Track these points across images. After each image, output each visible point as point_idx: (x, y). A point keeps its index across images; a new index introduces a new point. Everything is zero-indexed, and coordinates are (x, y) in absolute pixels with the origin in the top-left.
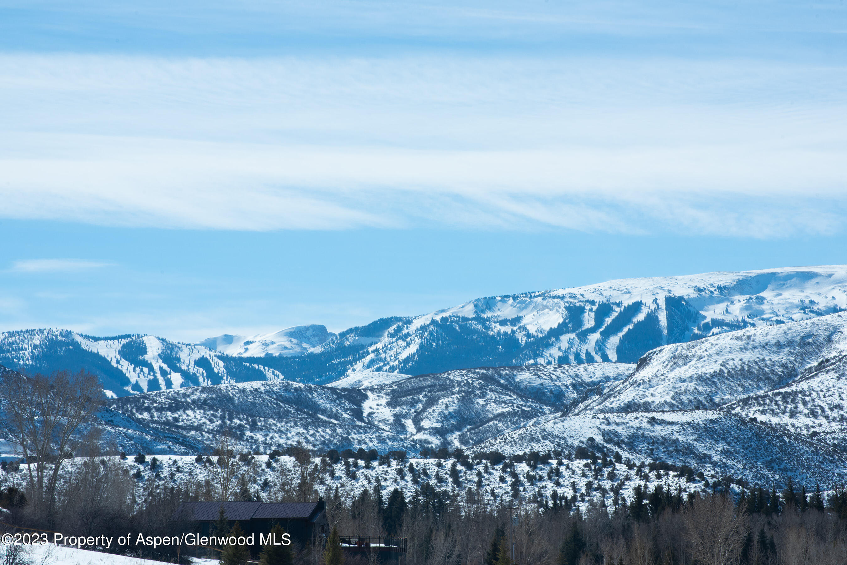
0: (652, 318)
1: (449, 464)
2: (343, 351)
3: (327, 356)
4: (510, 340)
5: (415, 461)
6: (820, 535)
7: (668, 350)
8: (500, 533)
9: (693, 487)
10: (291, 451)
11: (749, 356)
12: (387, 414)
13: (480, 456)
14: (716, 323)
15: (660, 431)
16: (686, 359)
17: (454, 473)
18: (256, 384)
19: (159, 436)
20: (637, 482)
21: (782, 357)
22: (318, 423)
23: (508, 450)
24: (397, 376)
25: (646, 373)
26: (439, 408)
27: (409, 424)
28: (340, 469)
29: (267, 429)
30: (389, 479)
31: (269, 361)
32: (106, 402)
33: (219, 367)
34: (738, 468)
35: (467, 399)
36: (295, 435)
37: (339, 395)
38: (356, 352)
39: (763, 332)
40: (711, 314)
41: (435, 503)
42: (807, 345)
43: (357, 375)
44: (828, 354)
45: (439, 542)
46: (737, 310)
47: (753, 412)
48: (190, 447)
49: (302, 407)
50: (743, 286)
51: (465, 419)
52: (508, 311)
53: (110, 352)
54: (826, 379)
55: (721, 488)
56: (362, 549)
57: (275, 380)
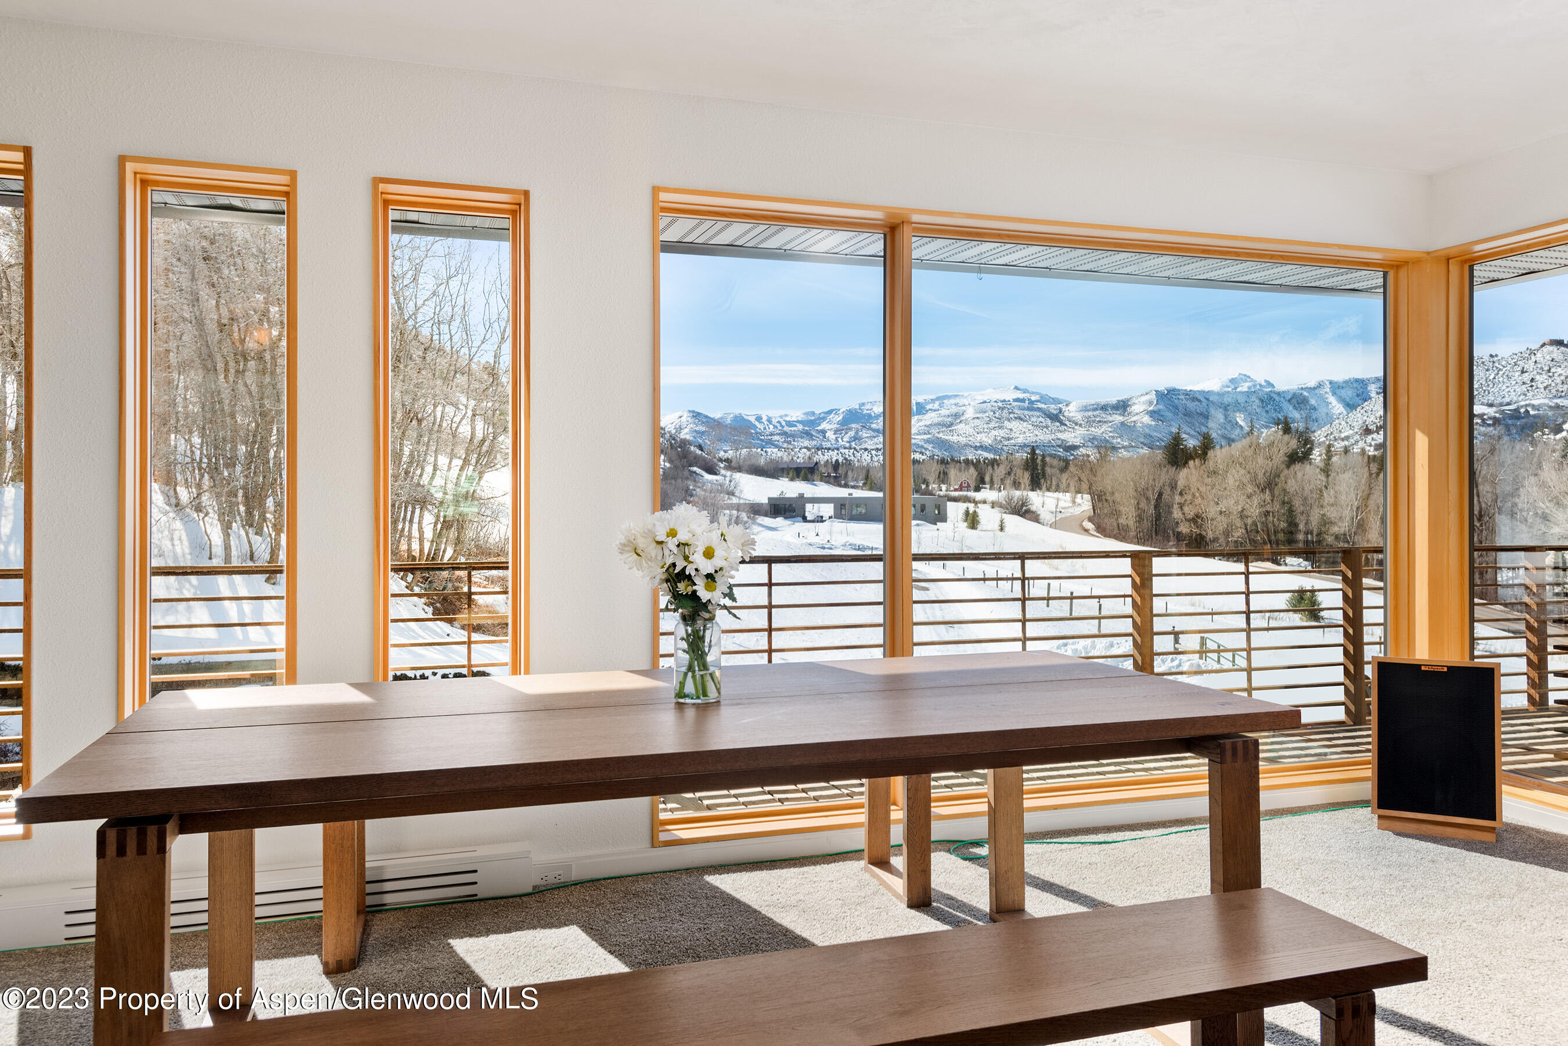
1: (852, 451)
2: (820, 419)
3: (815, 420)
4: (870, 415)
5: (842, 451)
6: (960, 470)
8: (868, 471)
9: (924, 457)
10: (805, 448)
11: (940, 419)
12: (834, 437)
13: (861, 449)
14: (930, 410)
16: (921, 420)
17: (853, 454)
18: (795, 428)
19: (767, 443)
21: (950, 419)
22: (813, 440)
23: (869, 447)
24: (836, 426)
26: (848, 435)
27: (840, 439)
28: (820, 452)
29: (798, 441)
30: (834, 456)
31: (798, 422)
32: (752, 433)
33: (784, 423)
34: (936, 451)
35: (857, 433)
36: (806, 443)
37: (819, 432)
38: (824, 419)
39: (944, 412)
40: (929, 407)
41: (848, 463)
42: (956, 416)
43: (824, 426)
44: (962, 418)
45: (850, 473)
46: (936, 406)
47: (941, 435)
48: (776, 446)
49: (808, 435)
50: (938, 399)
51: (856, 438)
52: (868, 406)
53: (752, 419)
54: (962, 425)
55: (932, 457)
56: (829, 476)
57: (800, 427)
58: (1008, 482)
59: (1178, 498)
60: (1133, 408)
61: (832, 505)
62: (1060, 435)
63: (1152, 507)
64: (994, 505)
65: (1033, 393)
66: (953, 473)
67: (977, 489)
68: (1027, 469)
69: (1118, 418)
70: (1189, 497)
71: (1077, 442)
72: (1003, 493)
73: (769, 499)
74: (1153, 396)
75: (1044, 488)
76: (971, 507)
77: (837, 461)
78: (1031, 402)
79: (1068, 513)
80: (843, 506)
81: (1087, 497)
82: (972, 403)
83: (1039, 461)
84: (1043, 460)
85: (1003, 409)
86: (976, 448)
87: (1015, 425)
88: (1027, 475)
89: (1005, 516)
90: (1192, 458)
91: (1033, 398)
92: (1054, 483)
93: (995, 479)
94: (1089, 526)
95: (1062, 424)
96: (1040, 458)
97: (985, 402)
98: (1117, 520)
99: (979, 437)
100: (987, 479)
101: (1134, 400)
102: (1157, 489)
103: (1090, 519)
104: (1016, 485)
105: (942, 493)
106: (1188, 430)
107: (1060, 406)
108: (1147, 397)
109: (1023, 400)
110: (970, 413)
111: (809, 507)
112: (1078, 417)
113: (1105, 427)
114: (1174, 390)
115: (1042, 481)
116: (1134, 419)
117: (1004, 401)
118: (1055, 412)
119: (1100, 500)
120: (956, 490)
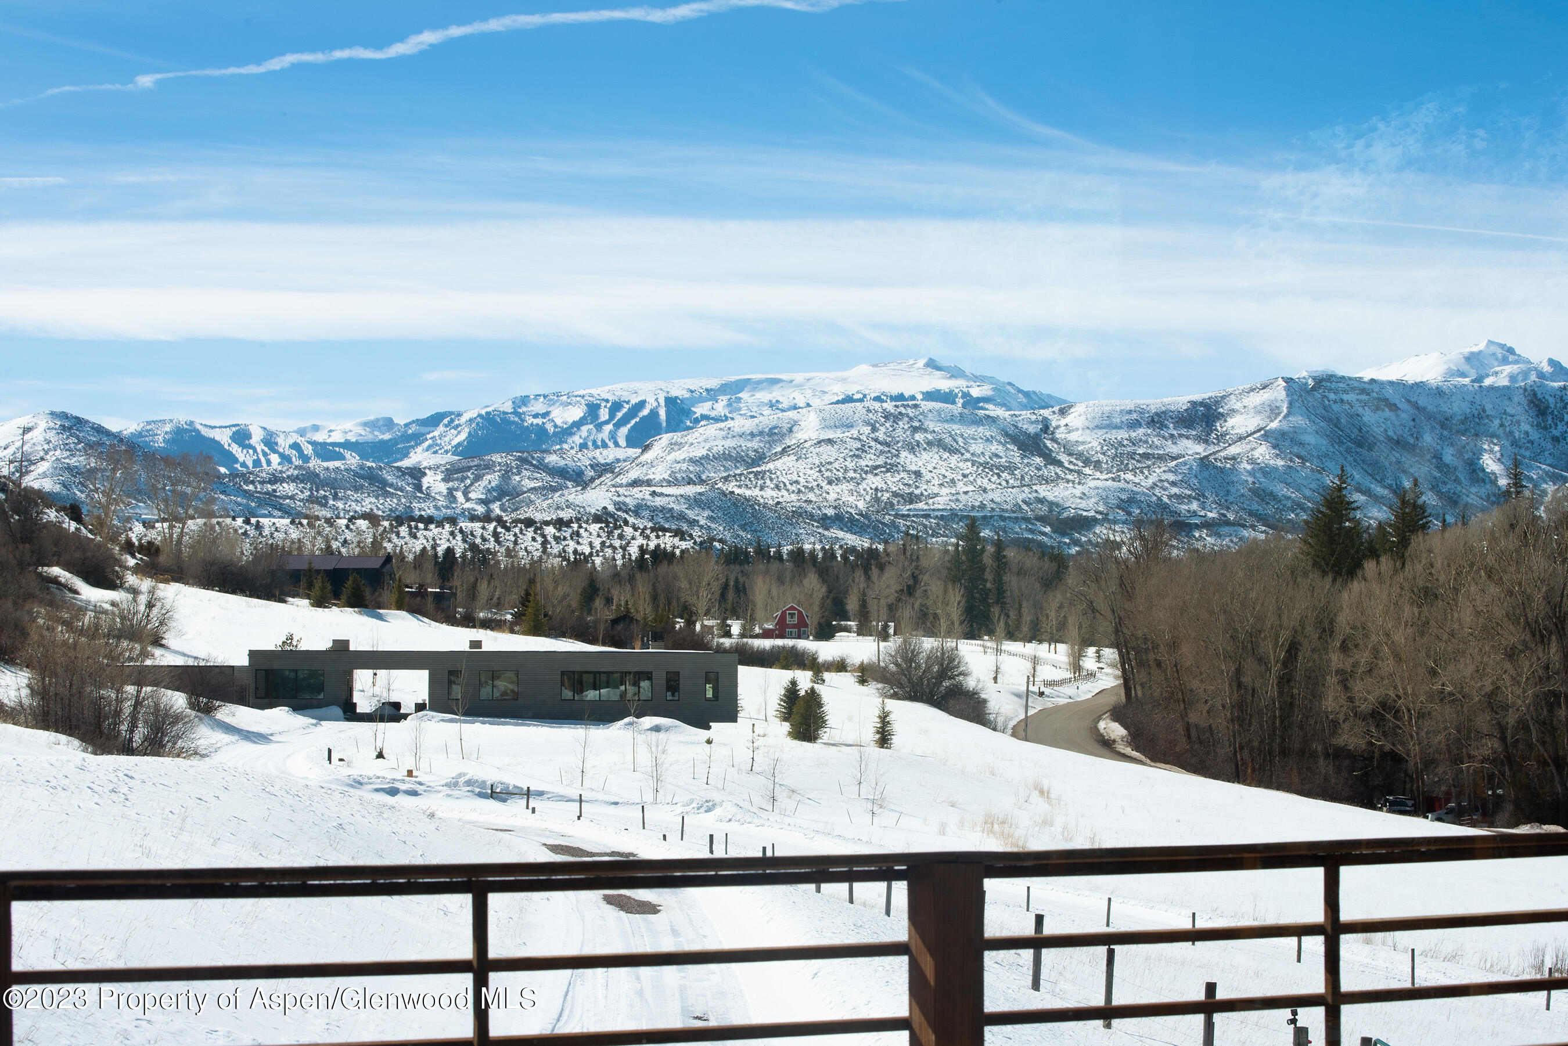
0: (654, 413)
1: (491, 527)
2: (406, 438)
3: (394, 442)
4: (541, 430)
5: (465, 525)
6: (781, 580)
7: (666, 438)
8: (532, 582)
9: (684, 545)
10: (365, 516)
11: (730, 443)
12: (442, 488)
13: (516, 521)
14: (705, 417)
15: (659, 501)
16: (680, 445)
17: (496, 534)
18: (337, 464)
19: (262, 503)
20: (641, 541)
21: (755, 444)
22: (387, 495)
23: (538, 517)
24: (450, 458)
25: (649, 456)
26: (483, 483)
27: (459, 495)
28: (404, 530)
29: (346, 498)
30: (443, 539)
31: (347, 445)
32: (220, 476)
33: (308, 450)
34: (719, 529)
35: (506, 476)
36: (368, 503)
37: (403, 472)
38: (417, 439)
39: (740, 424)
40: (700, 410)
41: (480, 558)
42: (773, 434)
43: (418, 457)
44: (790, 441)
45: (483, 587)
46: (720, 407)
47: (731, 487)
48: (286, 512)
49: (374, 482)
50: (725, 388)
51: (504, 492)
52: (539, 407)
53: (223, 437)
54: (788, 461)
55: (706, 545)
56: (421, 593)
57: (353, 460)
58: (907, 613)
59: (1336, 659)
60: (1231, 422)
61: (425, 674)
62: (1044, 491)
63: (1273, 680)
64: (866, 674)
65: (976, 379)
66: (761, 588)
67: (825, 633)
68: (955, 580)
69: (1192, 449)
70: (1364, 657)
71: (1090, 507)
72: (893, 644)
73: (253, 654)
74: (1278, 393)
75: (1000, 628)
76: (804, 679)
77: (450, 551)
78: (972, 402)
79: (1063, 695)
80: (453, 673)
81: (1110, 654)
82: (816, 402)
83: (987, 559)
84: (999, 556)
85: (897, 418)
86: (825, 522)
87: (926, 461)
88: (956, 597)
89: (892, 705)
90: (1374, 553)
91: (975, 392)
92: (1027, 617)
93: (872, 606)
94: (1115, 730)
95: (1051, 460)
96: (990, 549)
97: (848, 399)
98: (1184, 715)
99: (833, 493)
100: (852, 604)
101: (1233, 403)
102: (1284, 636)
103: (1118, 715)
104: (928, 624)
105: (727, 642)
106: (1367, 482)
107: (1046, 413)
108: (1265, 396)
109: (948, 397)
110: (809, 428)
111: (362, 678)
112: (1091, 442)
113: (1159, 472)
114: (1330, 378)
115: (996, 610)
116: (1233, 450)
117: (900, 397)
118: (1032, 429)
119: (1141, 664)
120: (767, 634)
